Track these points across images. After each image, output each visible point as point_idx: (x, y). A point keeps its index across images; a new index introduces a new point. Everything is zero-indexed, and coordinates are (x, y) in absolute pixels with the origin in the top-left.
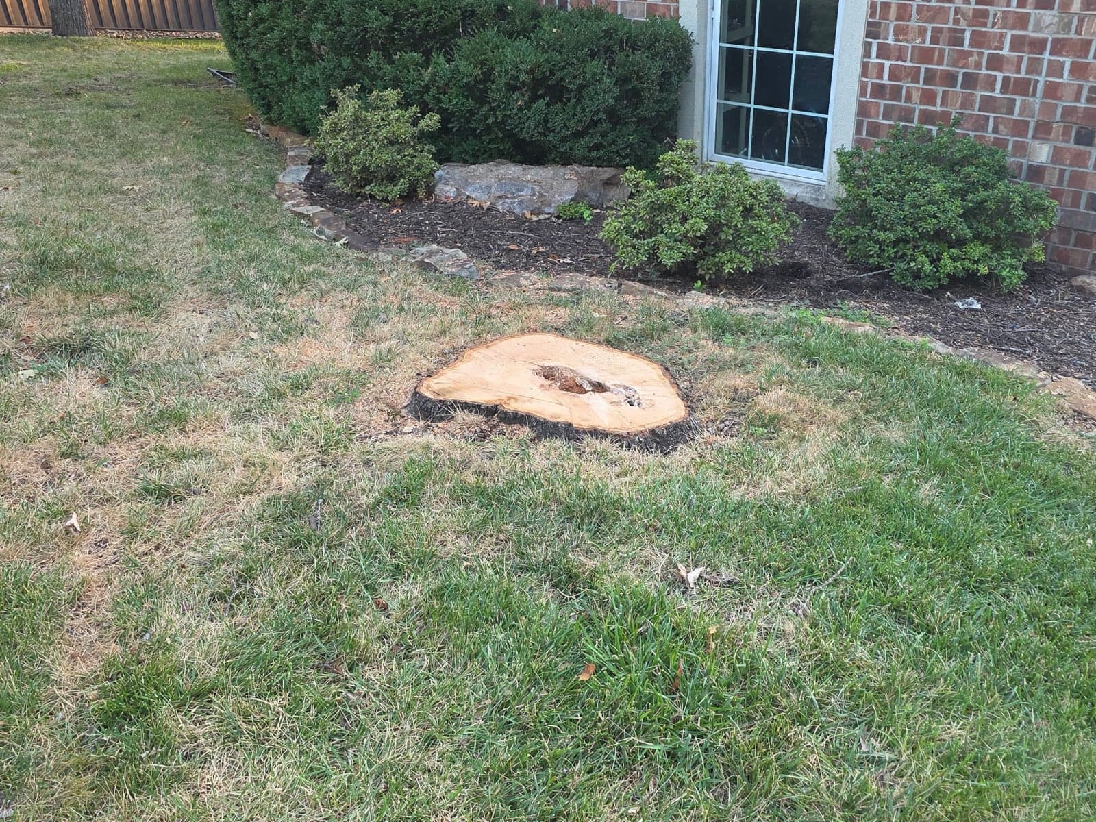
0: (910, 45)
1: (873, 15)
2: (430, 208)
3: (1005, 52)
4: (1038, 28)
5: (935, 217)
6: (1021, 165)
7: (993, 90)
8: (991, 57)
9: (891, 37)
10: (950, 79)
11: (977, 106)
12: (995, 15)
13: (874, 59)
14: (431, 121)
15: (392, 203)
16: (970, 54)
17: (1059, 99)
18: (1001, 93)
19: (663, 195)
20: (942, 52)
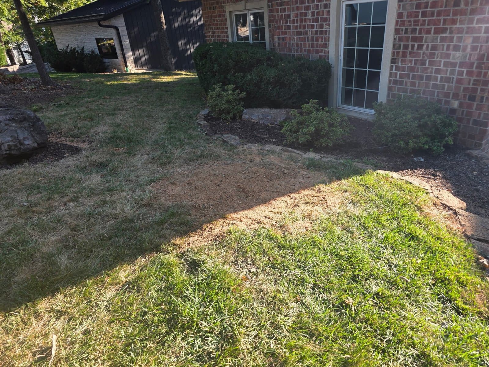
0: (406, 66)
1: (393, 56)
2: (240, 122)
3: (441, 67)
4: (454, 58)
5: (407, 127)
6: (447, 108)
7: (437, 81)
8: (436, 69)
9: (400, 63)
10: (421, 78)
11: (431, 88)
12: (438, 54)
13: (394, 71)
14: (244, 94)
15: (228, 121)
16: (428, 68)
17: (462, 84)
18: (440, 82)
19: (301, 119)
20: (418, 68)
